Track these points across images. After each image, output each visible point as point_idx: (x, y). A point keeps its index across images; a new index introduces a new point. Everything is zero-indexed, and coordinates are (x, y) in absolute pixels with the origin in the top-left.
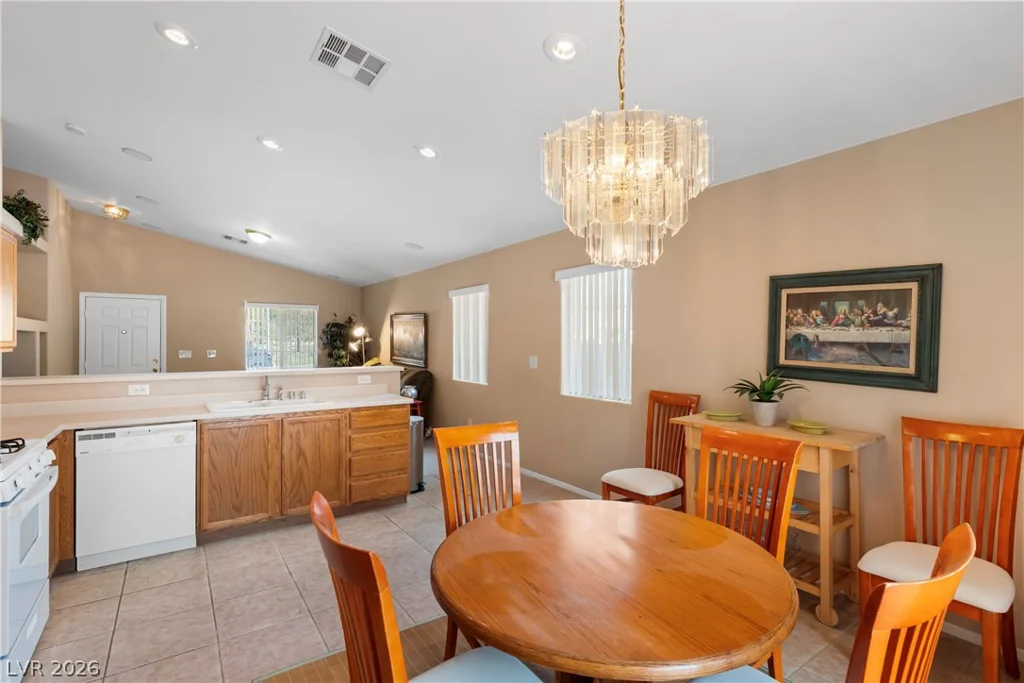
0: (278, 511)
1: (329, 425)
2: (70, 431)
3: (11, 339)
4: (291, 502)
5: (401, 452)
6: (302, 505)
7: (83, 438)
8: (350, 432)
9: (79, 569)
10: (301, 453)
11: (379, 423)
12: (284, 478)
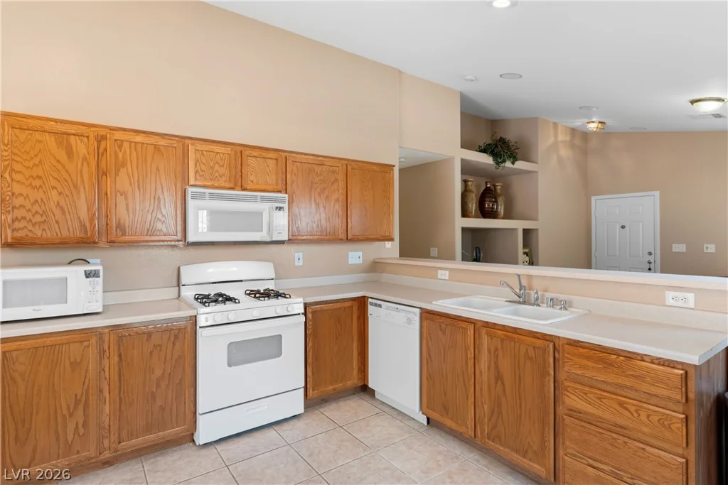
4: (490, 433)
6: (501, 445)
7: (372, 304)
8: (563, 375)
9: (376, 396)
10: (499, 377)
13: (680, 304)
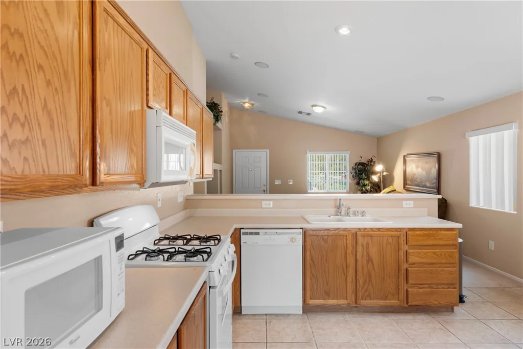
0: (354, 301)
1: (390, 240)
2: (238, 228)
3: (211, 173)
4: (363, 296)
5: (449, 269)
6: (371, 300)
7: (246, 234)
8: (406, 248)
9: (243, 313)
10: (369, 260)
11: (431, 242)
12: (358, 277)
13: (408, 206)
